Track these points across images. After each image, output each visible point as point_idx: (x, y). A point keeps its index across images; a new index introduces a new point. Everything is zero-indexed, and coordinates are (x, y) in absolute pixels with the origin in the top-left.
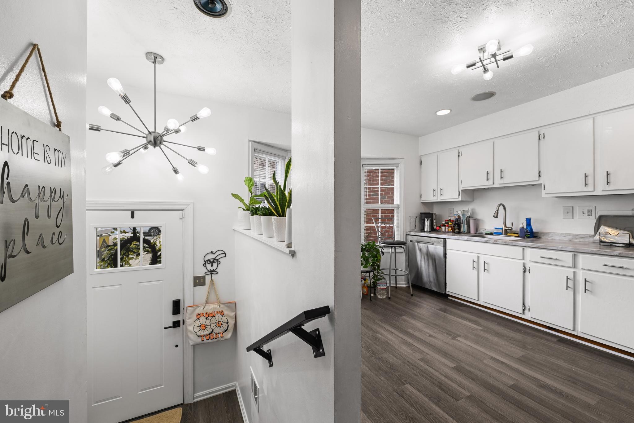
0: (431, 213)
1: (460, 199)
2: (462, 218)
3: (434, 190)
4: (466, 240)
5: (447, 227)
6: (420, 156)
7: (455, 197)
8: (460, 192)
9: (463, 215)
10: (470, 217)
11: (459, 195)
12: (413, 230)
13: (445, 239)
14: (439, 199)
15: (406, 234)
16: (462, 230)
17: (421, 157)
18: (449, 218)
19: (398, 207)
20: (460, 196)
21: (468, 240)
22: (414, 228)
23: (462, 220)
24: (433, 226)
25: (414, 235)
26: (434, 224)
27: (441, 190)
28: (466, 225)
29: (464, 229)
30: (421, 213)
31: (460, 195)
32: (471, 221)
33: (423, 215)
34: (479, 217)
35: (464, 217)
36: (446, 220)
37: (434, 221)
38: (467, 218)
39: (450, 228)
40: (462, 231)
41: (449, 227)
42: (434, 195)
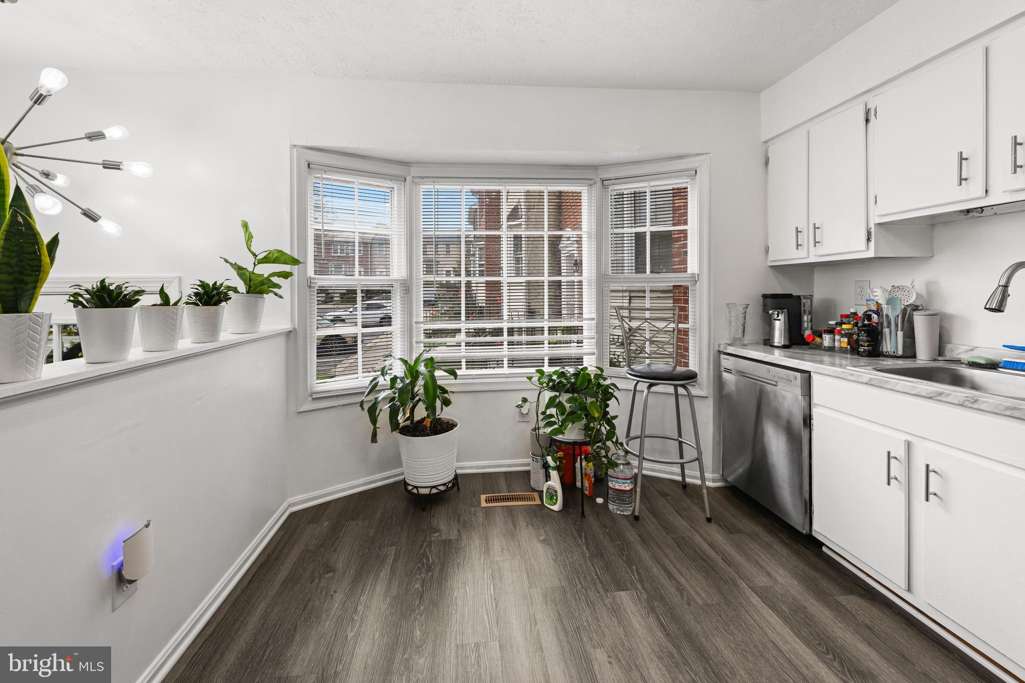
0: (794, 295)
1: (871, 254)
2: (886, 310)
3: (798, 232)
4: (866, 384)
5: (837, 337)
6: (766, 142)
7: (857, 248)
8: (873, 230)
9: (889, 302)
10: (916, 308)
11: (869, 240)
12: (740, 339)
13: (809, 372)
14: (813, 256)
15: (717, 349)
16: (887, 346)
17: (768, 144)
18: (852, 310)
19: (695, 279)
20: (872, 244)
21: (873, 383)
22: (740, 335)
23: (887, 316)
24: (802, 332)
25: (734, 353)
26: (805, 325)
27: (815, 228)
28: (900, 334)
29: (892, 342)
30: (765, 296)
31: (873, 240)
32: (919, 321)
33: (769, 301)
34: (950, 308)
35: (894, 308)
36: (842, 316)
37: (805, 318)
38: (904, 311)
39: (846, 340)
40: (885, 350)
41: (843, 336)
42: (798, 245)
